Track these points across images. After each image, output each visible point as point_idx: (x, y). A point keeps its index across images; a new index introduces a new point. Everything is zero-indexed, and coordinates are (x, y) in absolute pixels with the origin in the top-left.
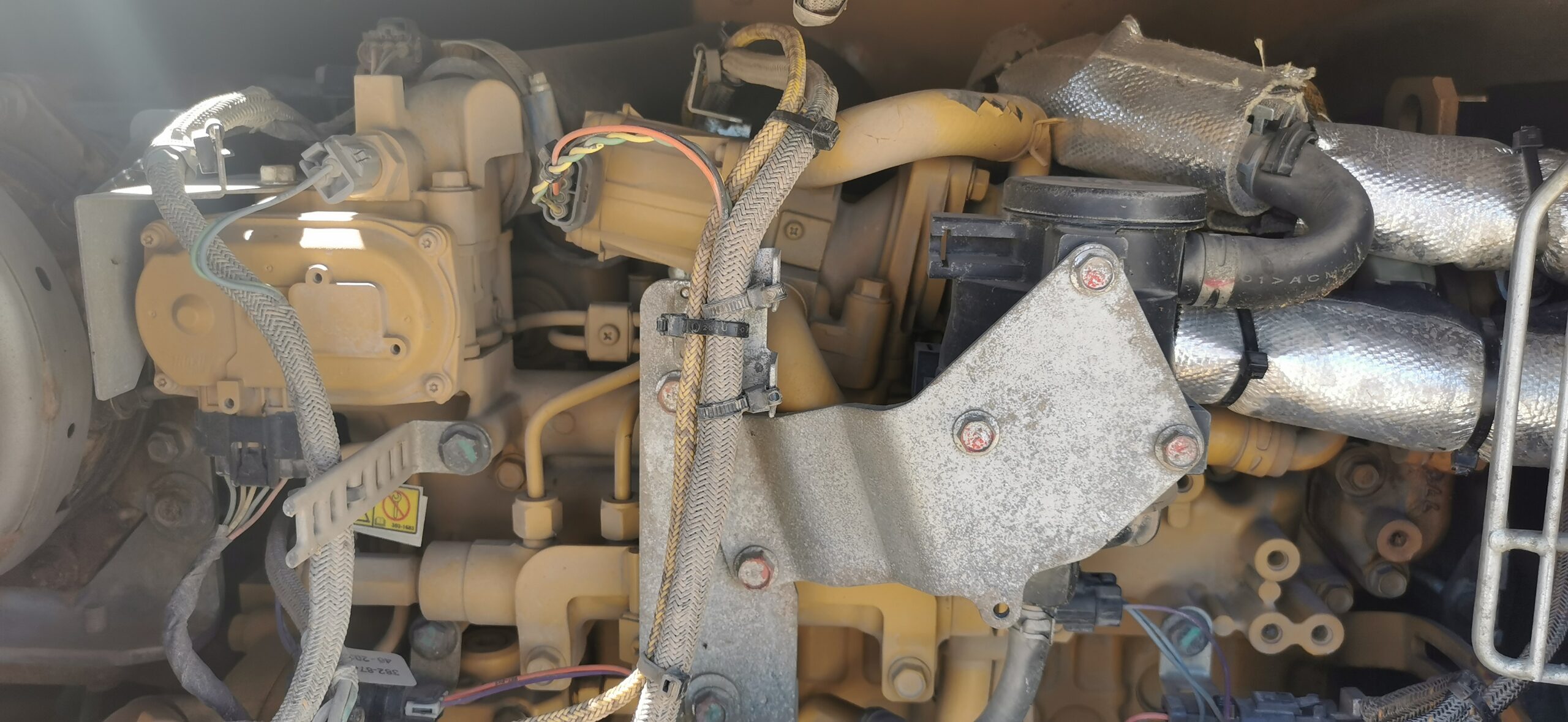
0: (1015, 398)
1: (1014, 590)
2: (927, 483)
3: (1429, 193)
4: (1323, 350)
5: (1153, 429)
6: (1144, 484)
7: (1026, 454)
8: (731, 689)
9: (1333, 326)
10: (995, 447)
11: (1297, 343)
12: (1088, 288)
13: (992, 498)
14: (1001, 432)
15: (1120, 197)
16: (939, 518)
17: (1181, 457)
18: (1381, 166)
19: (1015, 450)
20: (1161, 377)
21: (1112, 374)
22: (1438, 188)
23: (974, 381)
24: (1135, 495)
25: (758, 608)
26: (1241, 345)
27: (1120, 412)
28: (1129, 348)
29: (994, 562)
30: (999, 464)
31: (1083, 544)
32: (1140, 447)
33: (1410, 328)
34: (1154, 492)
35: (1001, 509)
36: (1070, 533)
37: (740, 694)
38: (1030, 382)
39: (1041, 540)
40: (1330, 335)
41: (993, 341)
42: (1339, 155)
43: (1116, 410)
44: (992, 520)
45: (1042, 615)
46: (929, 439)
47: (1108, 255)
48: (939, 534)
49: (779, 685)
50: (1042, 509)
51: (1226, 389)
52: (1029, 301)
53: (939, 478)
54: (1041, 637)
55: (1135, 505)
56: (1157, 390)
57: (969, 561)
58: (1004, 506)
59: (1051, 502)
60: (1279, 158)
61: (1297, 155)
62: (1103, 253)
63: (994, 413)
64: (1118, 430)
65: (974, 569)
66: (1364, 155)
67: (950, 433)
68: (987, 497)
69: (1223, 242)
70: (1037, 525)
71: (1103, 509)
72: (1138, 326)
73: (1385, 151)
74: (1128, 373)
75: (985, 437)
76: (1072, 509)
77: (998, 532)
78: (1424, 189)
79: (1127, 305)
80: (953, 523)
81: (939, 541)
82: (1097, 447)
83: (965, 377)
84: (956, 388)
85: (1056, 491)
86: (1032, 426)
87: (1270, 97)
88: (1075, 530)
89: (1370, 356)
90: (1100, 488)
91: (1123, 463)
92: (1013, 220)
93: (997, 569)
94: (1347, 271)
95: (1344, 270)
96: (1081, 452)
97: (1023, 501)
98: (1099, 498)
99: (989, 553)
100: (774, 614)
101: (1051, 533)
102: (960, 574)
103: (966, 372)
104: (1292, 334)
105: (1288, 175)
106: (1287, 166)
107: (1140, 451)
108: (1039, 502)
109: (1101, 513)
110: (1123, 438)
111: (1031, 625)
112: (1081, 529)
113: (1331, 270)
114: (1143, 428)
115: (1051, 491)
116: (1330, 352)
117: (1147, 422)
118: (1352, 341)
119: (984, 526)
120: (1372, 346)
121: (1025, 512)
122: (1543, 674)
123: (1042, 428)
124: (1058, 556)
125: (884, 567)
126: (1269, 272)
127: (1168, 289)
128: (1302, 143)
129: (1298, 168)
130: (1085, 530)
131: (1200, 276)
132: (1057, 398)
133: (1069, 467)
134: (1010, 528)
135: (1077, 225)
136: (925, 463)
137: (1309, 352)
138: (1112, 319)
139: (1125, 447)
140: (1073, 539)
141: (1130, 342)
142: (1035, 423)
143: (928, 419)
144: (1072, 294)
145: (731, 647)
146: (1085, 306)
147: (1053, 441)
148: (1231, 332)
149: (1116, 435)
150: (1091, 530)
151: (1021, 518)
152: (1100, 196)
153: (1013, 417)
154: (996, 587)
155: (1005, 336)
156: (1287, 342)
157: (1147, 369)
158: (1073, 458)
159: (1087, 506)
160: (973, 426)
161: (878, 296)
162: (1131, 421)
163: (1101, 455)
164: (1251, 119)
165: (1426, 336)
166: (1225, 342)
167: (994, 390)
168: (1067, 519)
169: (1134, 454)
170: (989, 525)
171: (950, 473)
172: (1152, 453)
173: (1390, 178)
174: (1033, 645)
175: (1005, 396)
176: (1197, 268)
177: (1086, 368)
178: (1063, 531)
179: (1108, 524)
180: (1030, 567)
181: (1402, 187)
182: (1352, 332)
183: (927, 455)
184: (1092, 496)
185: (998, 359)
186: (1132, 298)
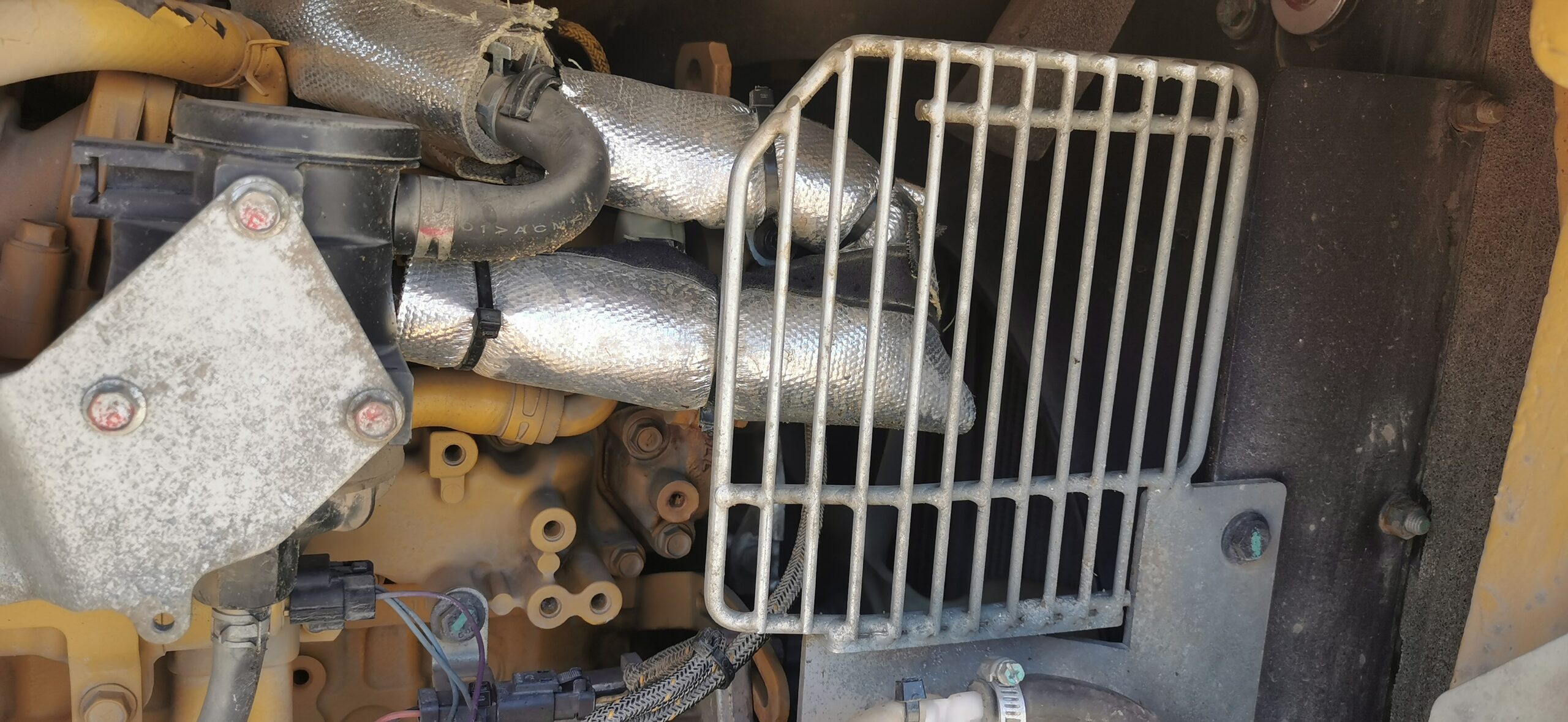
0: (165, 362)
1: (179, 596)
2: (51, 472)
3: (669, 147)
4: (562, 307)
5: (343, 395)
6: (336, 459)
7: (184, 430)
9: (571, 281)
10: (142, 424)
11: (534, 299)
12: (249, 230)
13: (142, 486)
14: (147, 405)
15: (300, 124)
16: (71, 516)
17: (375, 426)
18: (624, 118)
19: (169, 427)
20: (349, 335)
21: (289, 332)
22: (677, 142)
23: (107, 342)
24: (326, 472)
26: (475, 301)
27: (301, 377)
28: (307, 299)
29: (149, 564)
30: (148, 444)
31: (264, 534)
32: (329, 417)
33: (648, 284)
34: (349, 467)
35: (155, 499)
36: (247, 522)
38: (183, 343)
39: (210, 533)
40: (568, 290)
41: (130, 292)
42: (583, 103)
43: (296, 374)
44: (144, 514)
45: (248, 619)
46: (50, 418)
47: (274, 190)
48: (73, 534)
50: (209, 496)
51: (464, 350)
52: (175, 244)
53: (66, 466)
54: (248, 645)
55: (327, 484)
56: (344, 350)
57: (116, 566)
58: (159, 495)
59: (220, 487)
60: (516, 101)
61: (535, 99)
62: (266, 188)
63: (138, 381)
64: (300, 397)
65: (123, 575)
66: (607, 104)
67: (77, 408)
68: (135, 485)
69: (442, 186)
70: (204, 516)
71: (287, 491)
72: (318, 275)
73: (628, 102)
74: (309, 331)
75: (123, 412)
76: (248, 494)
77: (153, 527)
78: (664, 143)
79: (302, 251)
80: (90, 522)
81: (72, 544)
82: (276, 418)
83: (95, 338)
84: (82, 352)
85: (225, 473)
86: (189, 396)
87: (508, 34)
88: (253, 518)
89: (608, 313)
90: (282, 467)
91: (309, 435)
92: (181, 148)
93: (155, 572)
94: (576, 223)
95: (573, 221)
96: (255, 425)
97: (184, 488)
98: (281, 478)
99: (143, 553)
101: (222, 523)
102: (104, 583)
103: (95, 332)
104: (529, 290)
105: (526, 120)
106: (526, 110)
107: (329, 421)
108: (205, 488)
109: (285, 496)
110: (307, 407)
111: (235, 633)
112: (261, 517)
113: (558, 221)
114: (331, 394)
115: (219, 473)
116: (567, 309)
117: (335, 388)
118: (590, 298)
119: (133, 522)
120: (609, 302)
121: (187, 500)
122: (766, 625)
123: (203, 398)
124: (234, 550)
125: (21, 581)
126: (492, 220)
127: (374, 236)
128: (541, 86)
129: (537, 113)
130: (266, 517)
131: (415, 223)
132: (220, 362)
133: (240, 444)
134: (169, 521)
135: (250, 156)
136: (46, 447)
137: (546, 309)
138: (285, 267)
139: (310, 417)
140: (251, 529)
141: (309, 294)
142: (194, 393)
143: (46, 391)
144: (231, 236)
146: (249, 251)
147: (218, 414)
148: (465, 287)
149: (299, 403)
150: (274, 517)
151: (182, 509)
152: (274, 123)
153: (163, 387)
154: (154, 594)
155: (146, 287)
156: (523, 299)
157: (331, 326)
158: (245, 433)
159: (266, 489)
160: (106, 399)
162: (316, 386)
163: (280, 427)
164: (488, 56)
165: (663, 292)
166: (458, 298)
167: (136, 354)
168: (243, 506)
169: (322, 425)
170: (140, 519)
171: (81, 459)
172: (343, 423)
173: (633, 130)
174: (239, 655)
175: (151, 361)
176: (412, 214)
177: (255, 325)
178: (238, 520)
179: (295, 509)
180: (199, 566)
181: (643, 140)
182: (590, 288)
183: (47, 438)
184: (273, 476)
185: (138, 314)
186: (308, 242)
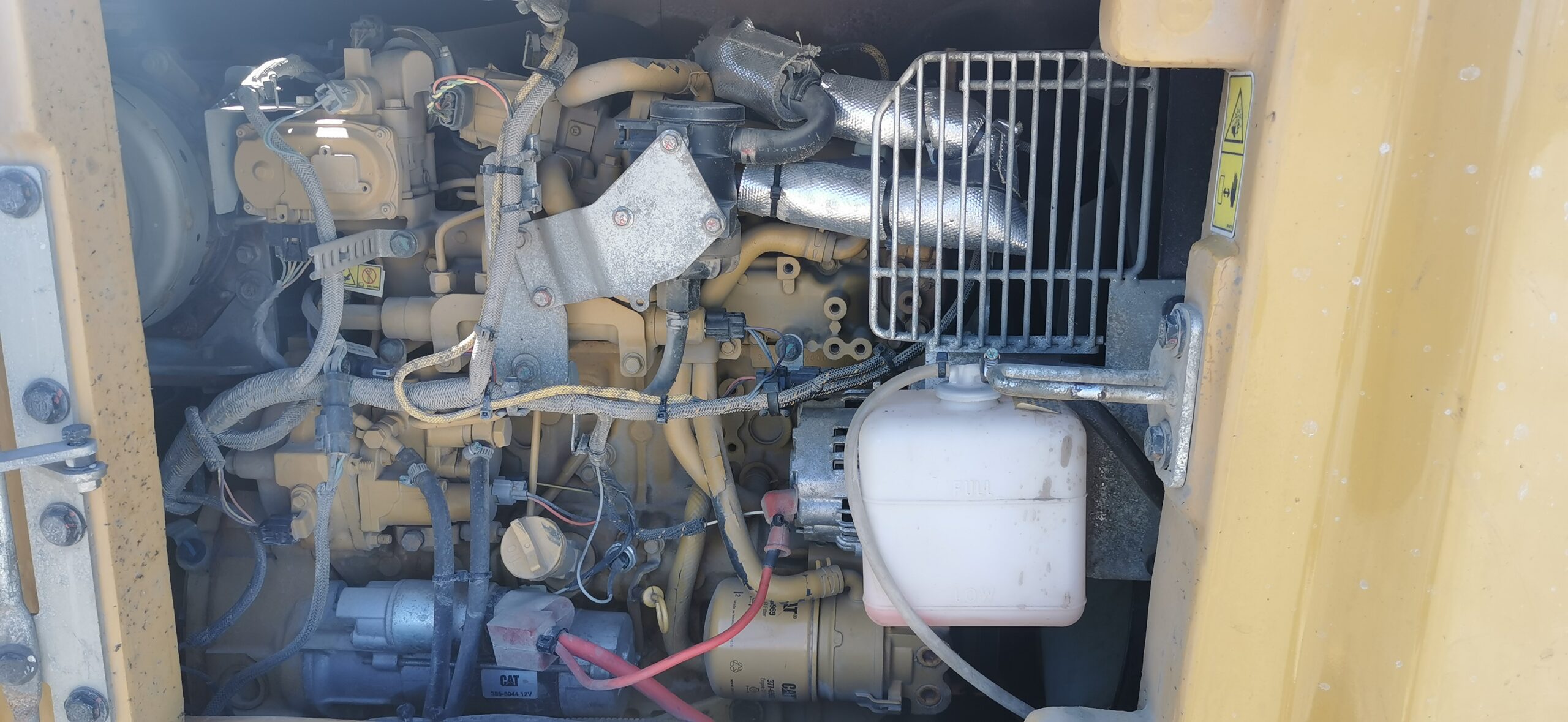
0: (640, 201)
1: (646, 293)
2: (603, 242)
3: (869, 110)
4: (810, 186)
5: (702, 216)
6: (700, 241)
7: (646, 228)
8: (535, 361)
9: (815, 174)
10: (632, 224)
11: (798, 182)
12: (666, 150)
13: (632, 249)
14: (634, 217)
15: (689, 109)
16: (609, 258)
17: (712, 228)
18: (849, 96)
19: (641, 226)
20: (704, 191)
21: (682, 190)
22: (873, 107)
23: (621, 193)
24: (696, 246)
25: (547, 320)
26: (772, 184)
27: (687, 208)
28: (688, 178)
29: (635, 279)
30: (634, 232)
31: (674, 270)
32: (697, 224)
33: (852, 175)
34: (704, 245)
35: (637, 254)
36: (668, 265)
37: (540, 365)
38: (646, 194)
39: (655, 268)
40: (813, 179)
41: (628, 175)
42: (832, 90)
43: (685, 207)
44: (633, 259)
45: (679, 317)
46: (602, 221)
47: (676, 135)
48: (610, 266)
49: (559, 360)
50: (655, 254)
51: (769, 206)
52: (643, 156)
53: (608, 239)
54: (678, 329)
55: (697, 251)
56: (702, 198)
57: (624, 279)
58: (638, 252)
59: (659, 250)
60: (798, 92)
61: (805, 91)
62: (673, 134)
63: (631, 208)
64: (686, 216)
65: (626, 283)
66: (842, 90)
67: (611, 218)
68: (630, 248)
69: (752, 132)
70: (653, 262)
71: (682, 253)
72: (692, 167)
73: (852, 88)
74: (689, 189)
75: (625, 219)
76: (669, 254)
77: (636, 265)
78: (867, 108)
79: (686, 158)
80: (615, 261)
81: (610, 269)
82: (678, 224)
83: (617, 192)
84: (613, 197)
85: (660, 245)
86: (648, 214)
87: (795, 61)
88: (670, 264)
89: (831, 189)
90: (680, 244)
91: (690, 231)
92: (652, 121)
93: (637, 282)
94: (812, 146)
95: (810, 146)
96: (670, 227)
97: (646, 250)
98: (680, 248)
99: (633, 275)
100: (555, 323)
101: (660, 265)
102: (620, 285)
103: (617, 189)
104: (795, 179)
105: (799, 101)
106: (800, 96)
107: (697, 226)
108: (653, 251)
109: (682, 256)
110: (689, 220)
111: (673, 323)
112: (673, 263)
113: (802, 146)
114: (697, 215)
115: (658, 245)
116: (812, 187)
117: (699, 212)
118: (823, 182)
119: (629, 262)
120: (832, 184)
121: (648, 255)
122: (896, 336)
123: (653, 215)
124: (664, 276)
125: (596, 289)
126: (772, 146)
127: (721, 154)
128: (808, 84)
129: (805, 97)
130: (675, 263)
131: (740, 148)
132: (658, 201)
133: (666, 234)
134: (641, 263)
135: (672, 122)
136: (601, 232)
137: (803, 187)
138: (680, 164)
139: (690, 224)
140: (670, 268)
141: (689, 175)
142: (649, 213)
143: (601, 211)
144: (661, 153)
145: (535, 340)
146: (668, 158)
147: (658, 222)
148: (769, 178)
149: (686, 219)
150: (678, 264)
151: (645, 258)
152: (680, 109)
153: (639, 211)
154: (636, 291)
155: (633, 172)
156: (793, 182)
157: (697, 188)
158: (667, 229)
159: (675, 252)
160: (620, 214)
161: (613, 164)
162: (692, 212)
163: (679, 228)
164: (785, 72)
165: (859, 179)
166: (765, 183)
167: (630, 198)
168: (667, 258)
169: (694, 228)
170: (632, 261)
171: (613, 237)
172: (702, 227)
173: (853, 102)
174: (676, 333)
175: (635, 200)
176: (738, 144)
177: (670, 187)
178: (665, 264)
179: (685, 261)
180: (652, 282)
181: (858, 107)
182: (824, 177)
183: (601, 229)
184: (677, 247)
185: (631, 183)
186: (688, 154)
